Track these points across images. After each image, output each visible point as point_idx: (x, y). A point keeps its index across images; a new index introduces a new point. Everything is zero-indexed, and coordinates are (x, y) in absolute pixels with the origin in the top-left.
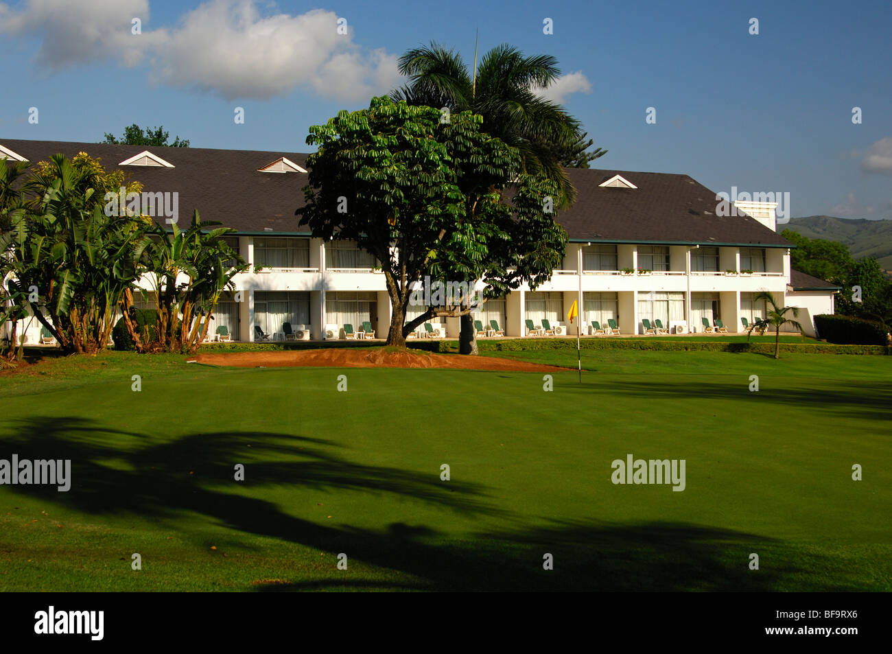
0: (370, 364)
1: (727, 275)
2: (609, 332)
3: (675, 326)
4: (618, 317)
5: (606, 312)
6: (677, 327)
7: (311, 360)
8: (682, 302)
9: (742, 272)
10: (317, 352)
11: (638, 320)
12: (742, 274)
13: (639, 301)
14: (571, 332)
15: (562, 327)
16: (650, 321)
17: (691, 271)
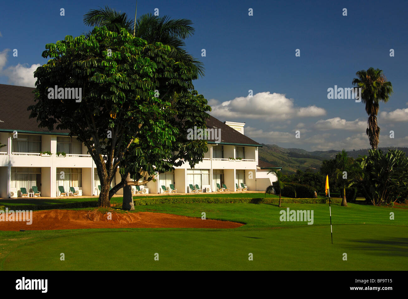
0: (90, 221)
1: (230, 160)
2: (170, 192)
3: (206, 188)
4: (174, 183)
5: (168, 180)
6: (206, 189)
7: (43, 219)
8: (208, 175)
9: (237, 159)
10: (45, 213)
11: (187, 185)
12: (236, 160)
13: (187, 174)
14: (151, 192)
15: (146, 189)
16: (193, 185)
17: (213, 158)
